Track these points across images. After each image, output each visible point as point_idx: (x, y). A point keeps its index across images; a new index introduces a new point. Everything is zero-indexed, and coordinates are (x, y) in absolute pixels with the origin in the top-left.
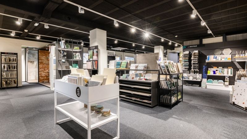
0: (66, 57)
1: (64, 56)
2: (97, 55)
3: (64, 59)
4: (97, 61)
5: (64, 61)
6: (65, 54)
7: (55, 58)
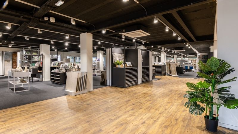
0: (28, 59)
1: (27, 58)
2: (42, 59)
3: (26, 60)
4: (42, 62)
5: (26, 61)
6: (27, 57)
7: (20, 60)
